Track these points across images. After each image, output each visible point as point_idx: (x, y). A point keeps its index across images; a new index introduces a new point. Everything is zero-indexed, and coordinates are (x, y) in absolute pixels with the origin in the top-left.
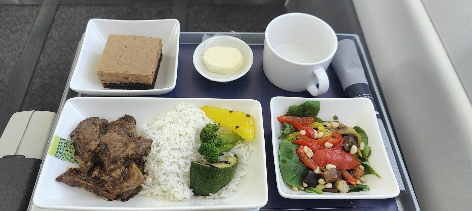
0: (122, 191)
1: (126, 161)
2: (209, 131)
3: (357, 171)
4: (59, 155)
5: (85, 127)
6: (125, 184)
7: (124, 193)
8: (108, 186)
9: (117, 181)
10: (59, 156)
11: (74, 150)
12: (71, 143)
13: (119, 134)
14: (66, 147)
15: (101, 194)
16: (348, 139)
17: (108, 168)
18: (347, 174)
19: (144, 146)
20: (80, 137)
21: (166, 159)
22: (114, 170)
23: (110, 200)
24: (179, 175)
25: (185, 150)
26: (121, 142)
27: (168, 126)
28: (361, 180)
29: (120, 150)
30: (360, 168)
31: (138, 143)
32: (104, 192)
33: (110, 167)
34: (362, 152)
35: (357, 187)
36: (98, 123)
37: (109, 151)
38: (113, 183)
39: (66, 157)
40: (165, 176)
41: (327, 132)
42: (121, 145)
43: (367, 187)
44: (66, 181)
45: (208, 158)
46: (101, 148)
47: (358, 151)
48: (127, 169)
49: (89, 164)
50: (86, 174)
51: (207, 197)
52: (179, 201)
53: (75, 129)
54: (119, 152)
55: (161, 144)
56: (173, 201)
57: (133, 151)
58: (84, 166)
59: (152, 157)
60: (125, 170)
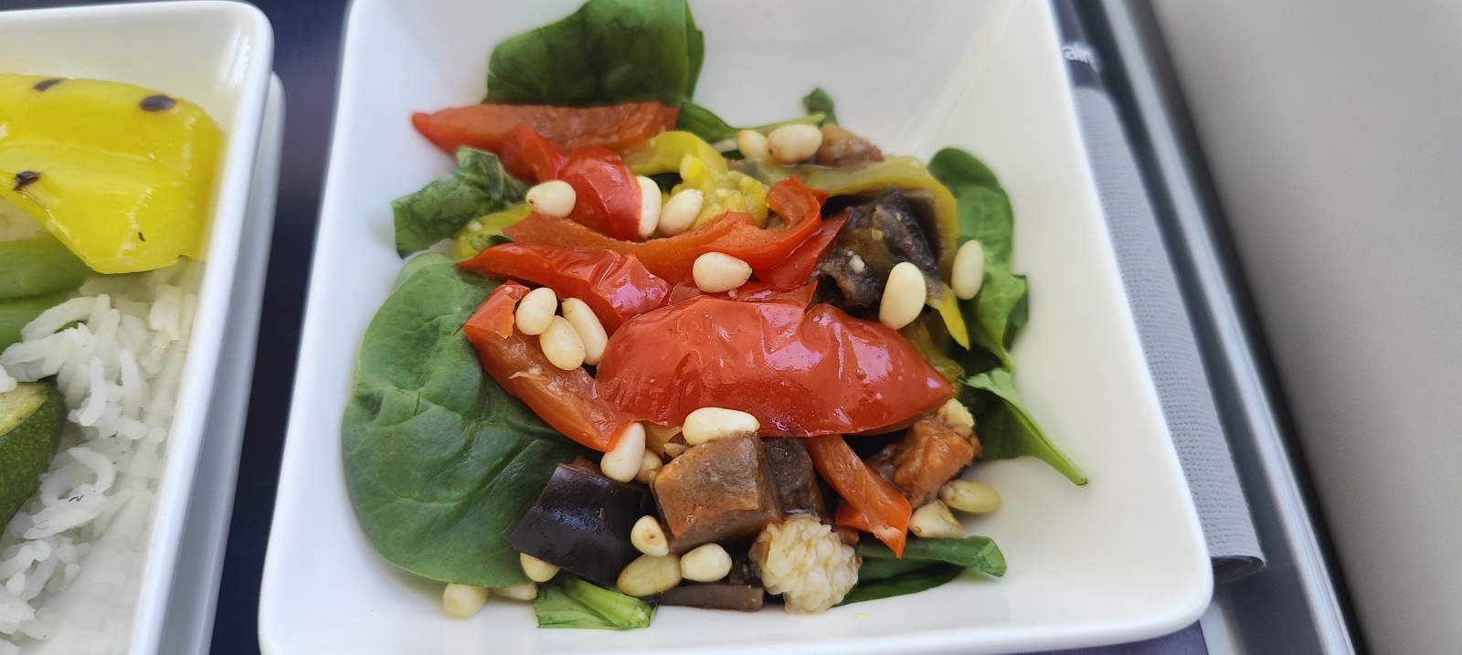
3: (924, 440)
16: (865, 221)
18: (847, 467)
28: (955, 505)
30: (945, 418)
34: (968, 308)
35: (921, 557)
41: (736, 186)
43: (986, 550)
47: (936, 304)
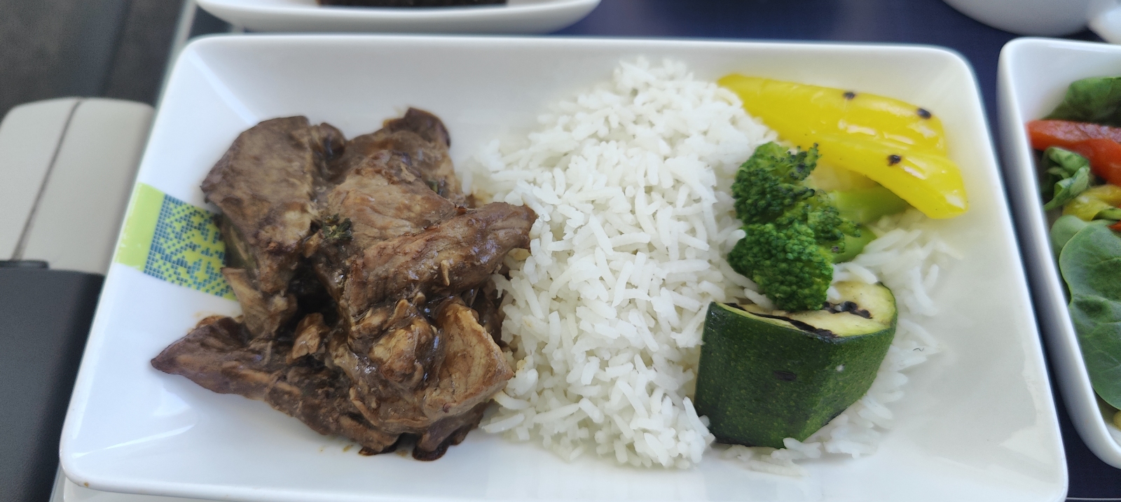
0: (419, 424)
1: (429, 294)
2: (776, 172)
4: (158, 263)
5: (256, 151)
6: (431, 395)
7: (425, 430)
8: (361, 398)
9: (401, 382)
10: (163, 268)
11: (220, 247)
12: (207, 216)
13: (393, 183)
14: (189, 233)
15: (333, 427)
17: (357, 323)
19: (501, 234)
20: (238, 194)
21: (599, 289)
22: (381, 332)
23: (368, 451)
24: (655, 358)
25: (674, 253)
26: (406, 214)
27: (591, 150)
29: (407, 250)
31: (477, 220)
32: (346, 422)
33: (367, 322)
36: (305, 140)
37: (359, 252)
38: (380, 387)
39: (188, 272)
40: (595, 362)
42: (407, 229)
44: (193, 372)
45: (777, 291)
46: (326, 240)
48: (434, 329)
49: (279, 302)
50: (270, 343)
51: (777, 454)
52: (657, 466)
53: (220, 163)
54: (401, 259)
55: (572, 224)
56: (628, 465)
57: (459, 252)
58: (260, 309)
59: (534, 280)
60: (431, 335)
